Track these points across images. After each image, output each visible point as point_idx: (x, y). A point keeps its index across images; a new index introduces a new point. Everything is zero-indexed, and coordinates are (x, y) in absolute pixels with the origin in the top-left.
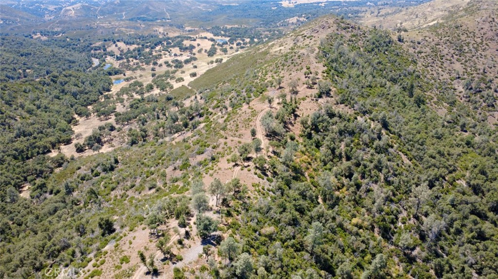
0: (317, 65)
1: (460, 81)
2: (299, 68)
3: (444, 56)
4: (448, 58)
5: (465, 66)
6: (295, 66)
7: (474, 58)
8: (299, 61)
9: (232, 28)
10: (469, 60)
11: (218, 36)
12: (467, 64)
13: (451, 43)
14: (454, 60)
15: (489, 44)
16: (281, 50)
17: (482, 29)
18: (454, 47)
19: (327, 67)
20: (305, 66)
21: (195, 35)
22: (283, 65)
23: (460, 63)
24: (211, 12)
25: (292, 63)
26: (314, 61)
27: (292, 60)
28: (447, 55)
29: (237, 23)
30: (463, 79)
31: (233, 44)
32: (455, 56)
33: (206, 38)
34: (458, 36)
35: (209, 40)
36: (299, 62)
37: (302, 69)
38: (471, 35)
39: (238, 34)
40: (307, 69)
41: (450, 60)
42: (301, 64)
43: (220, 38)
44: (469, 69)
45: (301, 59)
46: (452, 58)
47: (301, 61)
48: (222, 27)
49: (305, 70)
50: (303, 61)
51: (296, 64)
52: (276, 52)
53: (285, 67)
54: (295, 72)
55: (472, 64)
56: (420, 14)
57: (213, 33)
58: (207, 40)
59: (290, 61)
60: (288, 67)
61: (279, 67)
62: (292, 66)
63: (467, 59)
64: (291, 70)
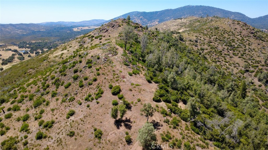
0: (134, 80)
1: (250, 73)
2: (93, 91)
3: (221, 52)
4: (226, 53)
5: (244, 59)
6: (82, 86)
7: (247, 52)
8: (90, 74)
9: (36, 42)
10: (244, 54)
11: (22, 48)
12: (244, 57)
13: (221, 41)
14: (231, 55)
15: (249, 39)
16: (63, 54)
17: (236, 29)
18: (225, 44)
19: (156, 82)
20: (108, 85)
21: (3, 48)
22: (57, 83)
23: (238, 56)
24: (25, 35)
25: (75, 79)
26: (125, 71)
27: (76, 71)
28: (223, 50)
29: (41, 39)
30: (253, 72)
31: (33, 53)
32: (230, 51)
33: (10, 50)
34: (222, 34)
35: (12, 51)
36: (91, 76)
37: (100, 94)
38: (231, 34)
39: (40, 46)
40: (114, 94)
41: (229, 55)
42: (95, 80)
43: (24, 49)
44: (250, 62)
45: (94, 69)
46: (228, 53)
47: (96, 72)
48: (28, 42)
49: (108, 97)
50: (100, 72)
51: (84, 82)
52: (56, 56)
53: (61, 88)
54: (84, 104)
55: (248, 57)
56: (161, 29)
57: (19, 46)
58: (11, 51)
59: (70, 74)
60: (66, 87)
61: (48, 86)
62: (75, 85)
63: (242, 53)
64: (72, 100)
